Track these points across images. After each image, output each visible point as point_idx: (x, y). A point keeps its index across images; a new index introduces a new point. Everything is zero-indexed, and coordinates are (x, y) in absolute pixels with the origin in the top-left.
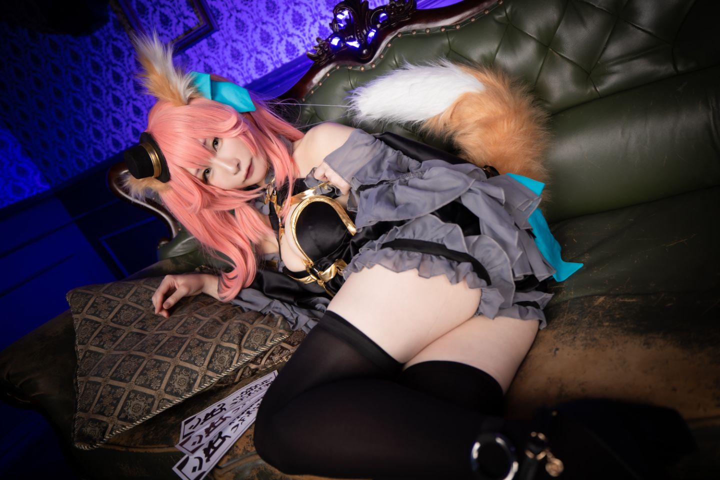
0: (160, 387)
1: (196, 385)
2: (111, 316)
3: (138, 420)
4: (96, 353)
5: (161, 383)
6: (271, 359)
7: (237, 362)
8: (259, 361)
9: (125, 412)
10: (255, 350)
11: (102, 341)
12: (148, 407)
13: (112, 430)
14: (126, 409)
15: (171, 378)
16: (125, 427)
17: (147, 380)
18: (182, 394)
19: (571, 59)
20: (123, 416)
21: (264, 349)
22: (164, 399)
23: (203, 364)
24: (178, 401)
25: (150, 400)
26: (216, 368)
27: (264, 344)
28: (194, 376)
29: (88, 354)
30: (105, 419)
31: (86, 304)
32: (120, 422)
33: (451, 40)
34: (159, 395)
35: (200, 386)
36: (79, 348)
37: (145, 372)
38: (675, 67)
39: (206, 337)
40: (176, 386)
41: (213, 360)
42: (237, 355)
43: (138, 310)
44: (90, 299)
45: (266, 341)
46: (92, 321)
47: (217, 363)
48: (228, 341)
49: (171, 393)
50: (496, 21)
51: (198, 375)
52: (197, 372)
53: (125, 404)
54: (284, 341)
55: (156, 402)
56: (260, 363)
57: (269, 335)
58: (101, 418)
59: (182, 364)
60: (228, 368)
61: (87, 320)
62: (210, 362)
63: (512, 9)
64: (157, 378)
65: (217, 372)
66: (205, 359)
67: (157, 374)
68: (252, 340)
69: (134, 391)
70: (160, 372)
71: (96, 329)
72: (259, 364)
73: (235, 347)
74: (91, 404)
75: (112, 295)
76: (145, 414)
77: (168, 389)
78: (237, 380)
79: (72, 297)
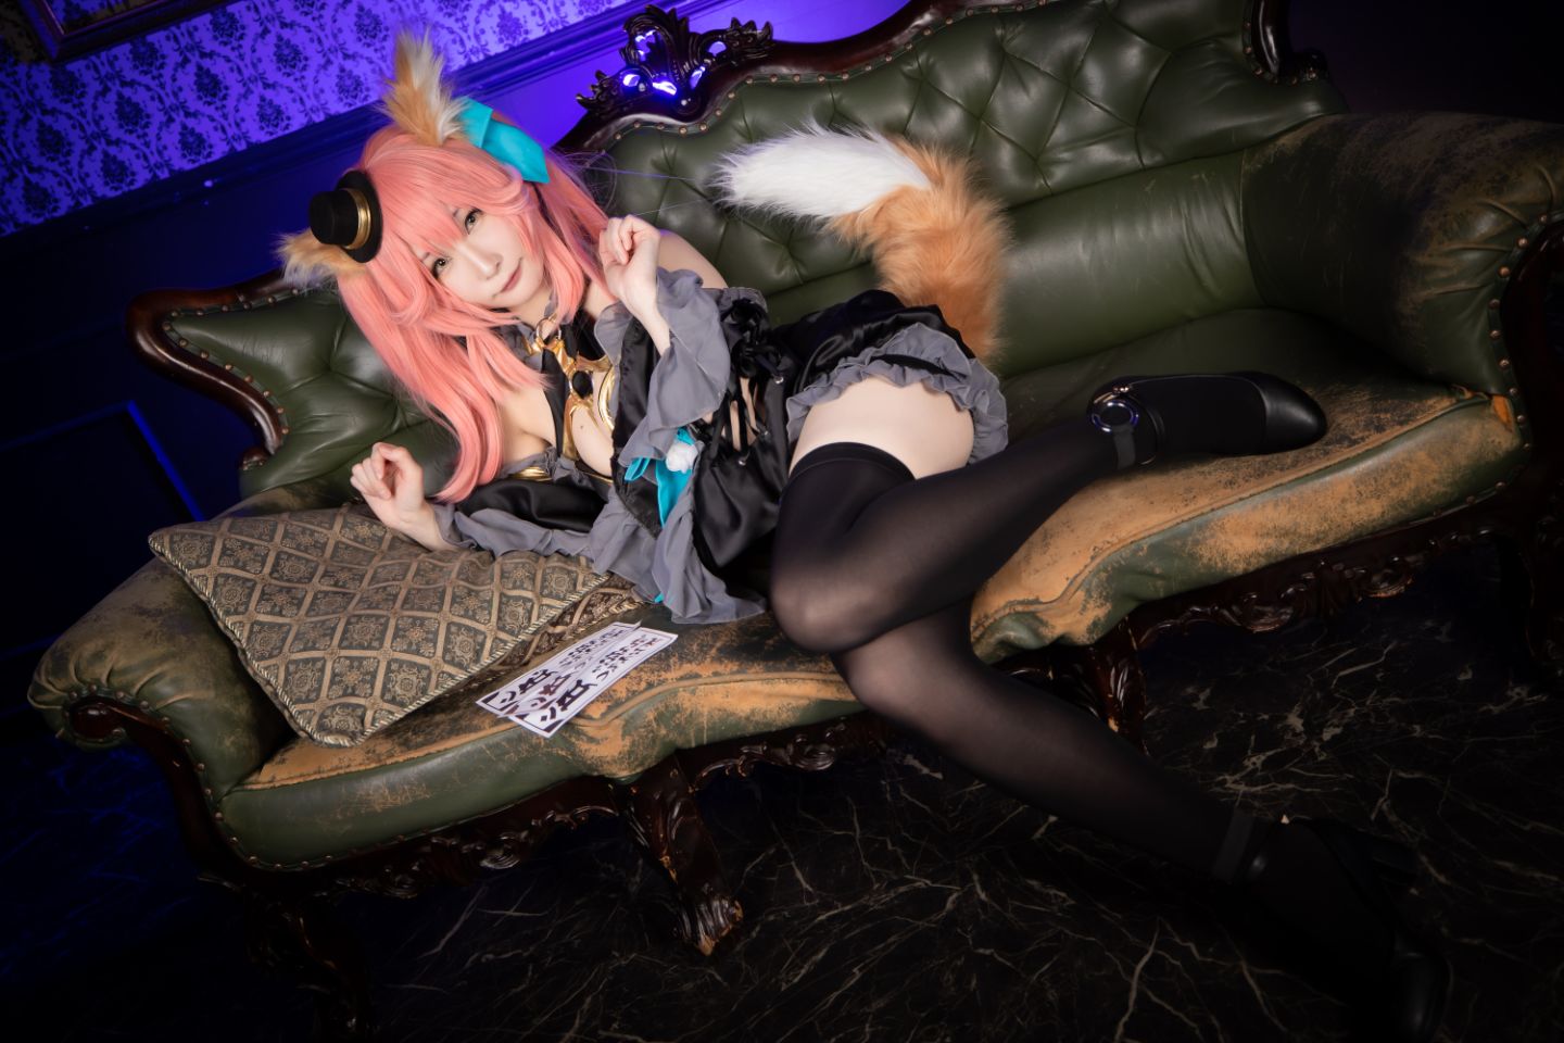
0: (434, 653)
1: (486, 652)
2: (267, 570)
3: (411, 704)
4: (272, 626)
5: (435, 647)
6: (591, 612)
7: (539, 617)
8: (567, 619)
9: (389, 690)
10: (563, 599)
11: (275, 605)
12: (422, 684)
13: (374, 720)
14: (391, 686)
15: (447, 640)
16: (392, 713)
17: (411, 644)
18: (468, 665)
19: (1013, 138)
20: (388, 696)
21: (575, 598)
22: (443, 672)
23: (489, 621)
24: (462, 676)
25: (425, 673)
26: (508, 627)
27: (574, 590)
28: (480, 638)
29: (256, 628)
30: (362, 701)
31: (211, 551)
32: (387, 706)
33: (835, 96)
34: (437, 665)
35: (491, 654)
36: (229, 621)
37: (401, 633)
38: (1140, 158)
39: (473, 583)
40: (459, 653)
41: (502, 615)
42: (536, 607)
43: (308, 561)
44: (213, 543)
45: (575, 585)
46: (237, 578)
47: (509, 620)
48: (514, 588)
49: (452, 662)
50: (904, 74)
51: (485, 637)
52: (483, 633)
53: (387, 680)
54: (602, 586)
55: (434, 676)
56: (571, 622)
57: (577, 577)
58: (354, 700)
59: (457, 620)
60: (525, 628)
61: (227, 576)
62: (499, 618)
63: (928, 59)
64: (427, 640)
65: (511, 633)
66: (490, 614)
67: (425, 635)
68: (553, 584)
69: (396, 661)
70: (427, 633)
71: (252, 589)
72: (567, 624)
73: (529, 595)
74: (319, 690)
75: (247, 536)
76: (420, 695)
77: (448, 657)
78: (527, 658)
79: (172, 542)
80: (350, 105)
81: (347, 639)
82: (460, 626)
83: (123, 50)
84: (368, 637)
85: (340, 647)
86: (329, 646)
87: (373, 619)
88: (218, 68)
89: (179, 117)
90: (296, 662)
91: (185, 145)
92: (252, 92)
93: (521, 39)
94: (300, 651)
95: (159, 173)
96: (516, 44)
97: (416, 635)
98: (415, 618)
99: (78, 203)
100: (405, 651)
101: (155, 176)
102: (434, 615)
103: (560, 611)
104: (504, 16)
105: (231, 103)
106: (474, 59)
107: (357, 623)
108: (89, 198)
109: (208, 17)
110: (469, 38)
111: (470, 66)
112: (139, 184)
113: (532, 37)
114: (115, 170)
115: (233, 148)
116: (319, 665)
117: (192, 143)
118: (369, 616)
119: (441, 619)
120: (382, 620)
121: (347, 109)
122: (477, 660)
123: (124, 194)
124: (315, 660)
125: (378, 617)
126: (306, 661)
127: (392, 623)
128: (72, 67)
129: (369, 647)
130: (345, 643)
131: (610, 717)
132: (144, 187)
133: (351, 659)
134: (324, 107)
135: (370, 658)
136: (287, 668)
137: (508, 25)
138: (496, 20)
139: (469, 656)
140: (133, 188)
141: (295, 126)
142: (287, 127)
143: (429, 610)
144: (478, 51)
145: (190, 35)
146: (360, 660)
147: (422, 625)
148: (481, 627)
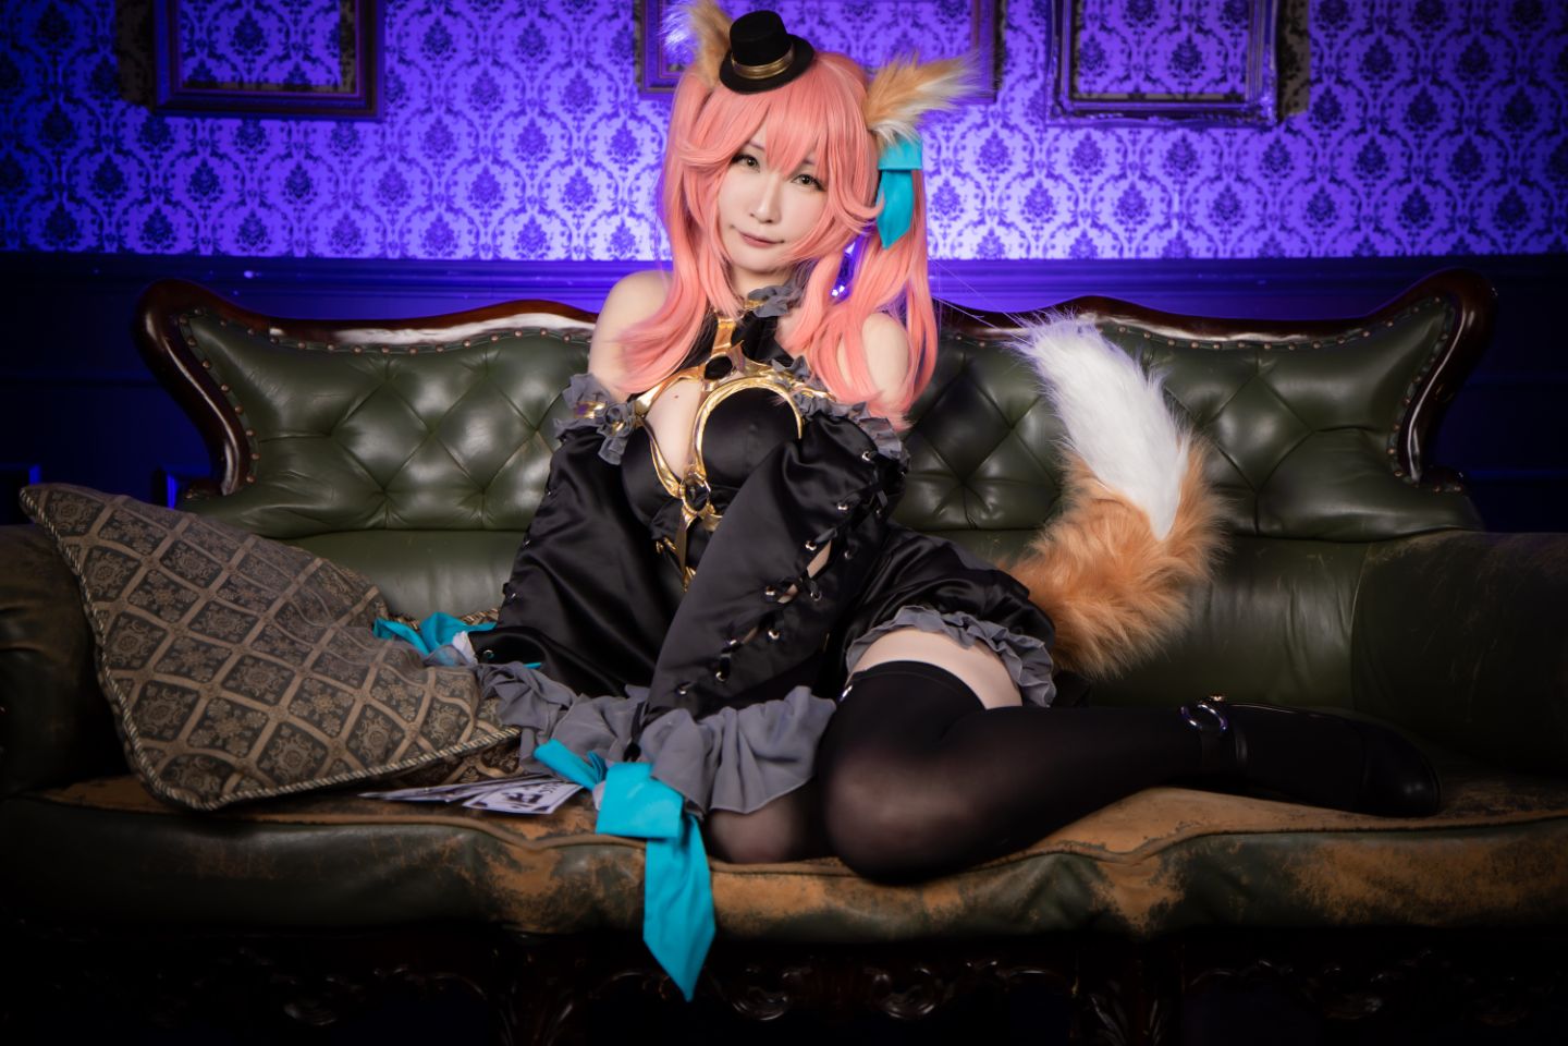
80: (431, 254)
81: (235, 679)
82: (378, 712)
83: (231, 125)
84: (263, 686)
85: (223, 684)
86: (209, 680)
87: (275, 668)
88: (317, 173)
89: (252, 204)
90: (160, 685)
91: (244, 231)
92: (339, 207)
93: (628, 255)
94: (170, 673)
95: (202, 247)
96: (622, 258)
97: (323, 703)
98: (326, 685)
99: (101, 246)
100: (304, 718)
101: (197, 249)
102: (350, 690)
103: (496, 741)
104: (622, 228)
105: (312, 209)
106: (575, 257)
107: (253, 666)
108: (115, 245)
109: (332, 125)
110: (579, 236)
111: (568, 261)
112: (177, 249)
113: (640, 257)
114: (158, 229)
115: (291, 251)
116: (189, 699)
117: (253, 231)
118: (269, 664)
119: (358, 698)
120: (286, 674)
121: (425, 257)
122: (383, 761)
123: (154, 254)
124: (185, 691)
125: (280, 668)
126: (173, 689)
127: (297, 681)
128: (170, 121)
129: (261, 699)
130: (231, 683)
131: (548, 843)
132: (180, 256)
133: (233, 704)
134: (404, 247)
135: (257, 711)
136: (144, 690)
137: (622, 238)
138: (613, 230)
139: (378, 752)
140: (167, 252)
141: (366, 253)
142: (356, 252)
143: (346, 681)
144: (581, 251)
145: (306, 134)
146: (245, 710)
147: (333, 695)
148: (403, 724)
